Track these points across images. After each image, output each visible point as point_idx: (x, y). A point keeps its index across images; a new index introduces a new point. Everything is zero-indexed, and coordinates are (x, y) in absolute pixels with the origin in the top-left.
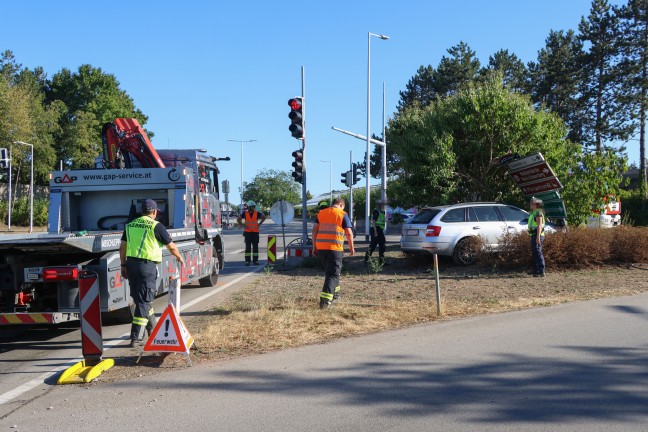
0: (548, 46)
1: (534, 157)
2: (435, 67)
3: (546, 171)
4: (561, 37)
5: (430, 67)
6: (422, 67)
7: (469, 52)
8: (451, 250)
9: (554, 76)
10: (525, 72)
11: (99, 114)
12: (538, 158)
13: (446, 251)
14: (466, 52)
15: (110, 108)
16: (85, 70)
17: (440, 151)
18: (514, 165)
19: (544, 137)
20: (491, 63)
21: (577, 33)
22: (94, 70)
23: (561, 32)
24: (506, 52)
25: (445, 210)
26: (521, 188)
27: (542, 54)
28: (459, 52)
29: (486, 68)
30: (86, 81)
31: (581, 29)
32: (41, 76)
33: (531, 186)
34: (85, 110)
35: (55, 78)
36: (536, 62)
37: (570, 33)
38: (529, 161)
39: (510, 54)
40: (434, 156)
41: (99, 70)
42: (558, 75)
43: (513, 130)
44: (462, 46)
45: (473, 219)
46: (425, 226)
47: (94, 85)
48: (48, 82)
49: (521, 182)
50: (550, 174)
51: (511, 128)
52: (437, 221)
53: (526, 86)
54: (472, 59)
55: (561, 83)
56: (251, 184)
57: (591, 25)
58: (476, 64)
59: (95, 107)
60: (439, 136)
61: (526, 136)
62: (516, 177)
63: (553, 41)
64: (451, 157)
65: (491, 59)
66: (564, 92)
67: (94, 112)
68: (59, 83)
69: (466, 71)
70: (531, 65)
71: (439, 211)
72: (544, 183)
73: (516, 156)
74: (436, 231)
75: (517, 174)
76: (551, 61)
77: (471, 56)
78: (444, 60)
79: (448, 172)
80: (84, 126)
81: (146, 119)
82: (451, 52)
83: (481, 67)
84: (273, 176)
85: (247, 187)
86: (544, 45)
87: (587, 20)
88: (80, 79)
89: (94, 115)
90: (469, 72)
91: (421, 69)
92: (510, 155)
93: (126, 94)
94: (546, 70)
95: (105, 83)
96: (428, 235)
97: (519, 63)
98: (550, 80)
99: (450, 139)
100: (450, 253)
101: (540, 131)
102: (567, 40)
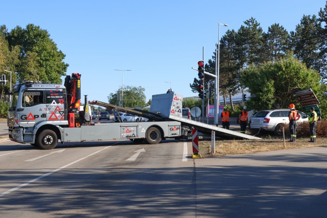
0: (302, 23)
1: (308, 90)
2: (236, 31)
3: (313, 96)
4: (309, 19)
5: (233, 31)
6: (228, 30)
7: (256, 23)
8: (274, 129)
9: (305, 40)
10: (289, 37)
11: (39, 53)
12: (310, 90)
13: (272, 129)
14: (255, 23)
15: (46, 50)
16: (30, 27)
17: (268, 87)
18: (299, 93)
19: (311, 81)
20: (269, 31)
21: (318, 17)
22: (36, 27)
23: (309, 16)
24: (278, 25)
25: (271, 112)
26: (301, 103)
27: (298, 27)
28: (251, 23)
29: (267, 33)
30: (31, 34)
31: (320, 15)
32: (4, 30)
33: (306, 102)
34: (31, 51)
35: (13, 31)
36: (295, 31)
37: (314, 17)
38: (306, 92)
39: (280, 26)
40: (266, 89)
41: (39, 27)
42: (307, 39)
43: (298, 78)
44: (252, 20)
45: (283, 116)
46: (263, 118)
47: (36, 36)
48: (8, 34)
49: (301, 100)
50: (315, 97)
51: (298, 77)
52: (268, 116)
53: (289, 44)
54: (258, 27)
55: (309, 44)
56: (115, 95)
57: (325, 13)
58: (260, 30)
59: (37, 49)
60: (268, 81)
61: (304, 81)
62: (299, 98)
63: (305, 21)
64: (273, 89)
65: (269, 28)
66: (311, 49)
67: (37, 52)
68: (16, 35)
69: (255, 34)
70: (292, 33)
71: (269, 112)
72: (312, 101)
73: (300, 89)
74: (268, 121)
75: (300, 97)
76: (304, 32)
77: (257, 26)
78: (242, 27)
79: (271, 96)
80: (32, 60)
81: (64, 56)
82: (246, 23)
83: (263, 32)
84: (129, 90)
85: (113, 96)
86: (300, 23)
87: (323, 10)
88: (28, 32)
89: (37, 54)
90: (257, 35)
91: (228, 32)
92: (296, 89)
93: (53, 41)
94: (300, 36)
95: (42, 35)
96: (264, 122)
97: (285, 31)
98: (303, 41)
99: (273, 82)
100: (273, 130)
101: (309, 78)
102: (312, 21)
